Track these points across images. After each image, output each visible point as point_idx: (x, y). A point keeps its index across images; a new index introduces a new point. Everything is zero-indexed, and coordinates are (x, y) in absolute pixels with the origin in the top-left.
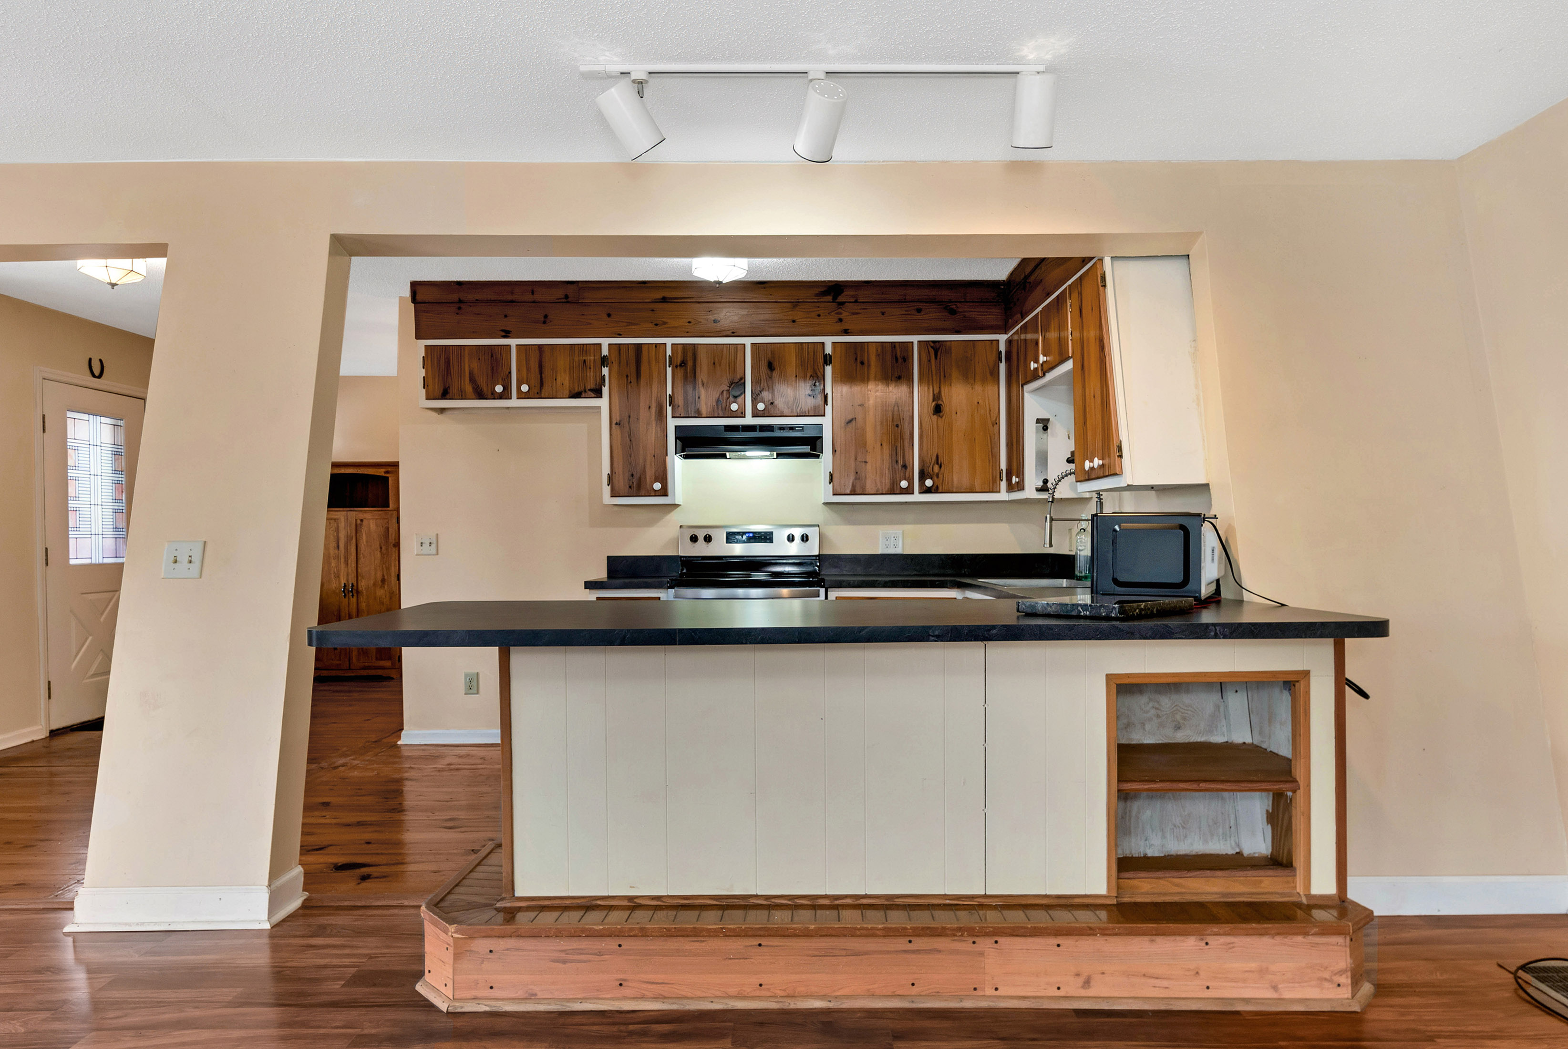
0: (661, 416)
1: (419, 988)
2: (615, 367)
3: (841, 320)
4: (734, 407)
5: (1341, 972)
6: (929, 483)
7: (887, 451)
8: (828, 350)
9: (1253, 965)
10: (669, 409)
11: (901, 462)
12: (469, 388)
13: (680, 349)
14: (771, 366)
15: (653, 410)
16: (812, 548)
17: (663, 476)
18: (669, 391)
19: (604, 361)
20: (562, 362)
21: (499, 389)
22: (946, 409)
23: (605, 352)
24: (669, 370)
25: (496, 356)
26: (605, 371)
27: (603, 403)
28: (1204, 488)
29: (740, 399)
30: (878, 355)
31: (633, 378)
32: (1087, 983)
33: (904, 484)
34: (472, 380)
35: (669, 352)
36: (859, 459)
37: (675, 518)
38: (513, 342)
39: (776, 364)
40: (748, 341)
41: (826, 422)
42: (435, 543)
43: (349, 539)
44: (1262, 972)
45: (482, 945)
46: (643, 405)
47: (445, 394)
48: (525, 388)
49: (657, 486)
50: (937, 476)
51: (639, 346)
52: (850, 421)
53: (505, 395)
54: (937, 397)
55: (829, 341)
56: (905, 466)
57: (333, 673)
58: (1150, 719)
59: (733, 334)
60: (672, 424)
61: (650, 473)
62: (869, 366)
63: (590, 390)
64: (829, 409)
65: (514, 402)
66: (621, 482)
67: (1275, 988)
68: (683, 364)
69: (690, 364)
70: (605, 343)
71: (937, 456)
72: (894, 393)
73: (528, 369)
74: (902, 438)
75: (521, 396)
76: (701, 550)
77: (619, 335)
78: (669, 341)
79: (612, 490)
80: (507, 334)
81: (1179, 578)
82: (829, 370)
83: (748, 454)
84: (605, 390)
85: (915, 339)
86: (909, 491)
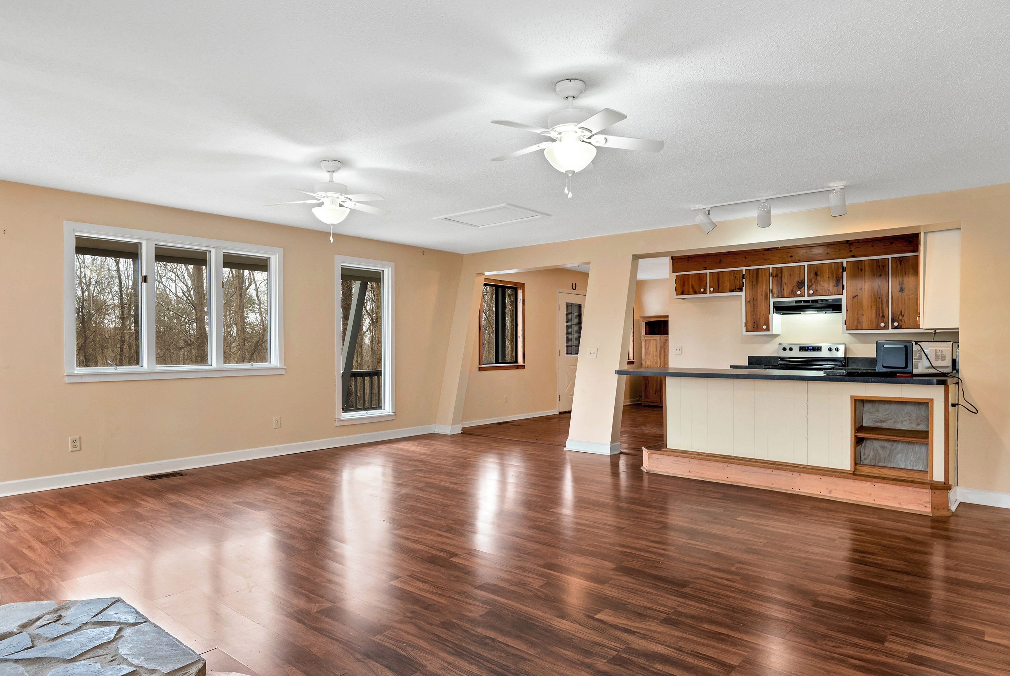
0: (767, 298)
1: (641, 468)
2: (748, 279)
3: (851, 251)
4: (799, 293)
5: (927, 502)
6: (896, 324)
7: (874, 310)
8: (845, 265)
9: (892, 495)
10: (771, 295)
11: (881, 315)
12: (691, 290)
13: (775, 269)
14: (816, 274)
15: (764, 296)
16: (840, 354)
17: (767, 323)
18: (771, 287)
19: (743, 276)
20: (727, 278)
21: (702, 290)
22: (906, 290)
23: (744, 273)
24: (771, 278)
25: (701, 277)
26: (744, 280)
27: (743, 294)
28: (958, 329)
29: (802, 289)
30: (869, 266)
31: (755, 283)
32: (830, 492)
33: (882, 325)
34: (693, 287)
35: (771, 271)
36: (860, 313)
37: (778, 340)
38: (708, 271)
39: (819, 273)
40: (806, 264)
41: (844, 298)
42: (681, 350)
43: (661, 348)
44: (895, 498)
45: (655, 456)
46: (759, 293)
47: (683, 293)
48: (712, 289)
49: (765, 327)
50: (901, 320)
51: (757, 270)
52: (855, 296)
53: (705, 292)
54: (901, 283)
55: (845, 261)
56: (883, 316)
57: (655, 404)
58: (906, 421)
59: (799, 262)
60: (772, 301)
61: (762, 322)
62: (865, 271)
63: (738, 289)
64: (845, 291)
65: (708, 295)
66: (750, 327)
67: (900, 504)
68: (777, 276)
69: (780, 275)
70: (744, 269)
71: (901, 312)
72: (878, 283)
73: (713, 282)
74: (882, 304)
75: (711, 292)
76: (788, 354)
77: (750, 266)
78: (771, 267)
79: (746, 329)
80: (705, 269)
81: (904, 365)
82: (845, 274)
83: (807, 312)
84: (744, 288)
85: (890, 256)
86: (886, 327)
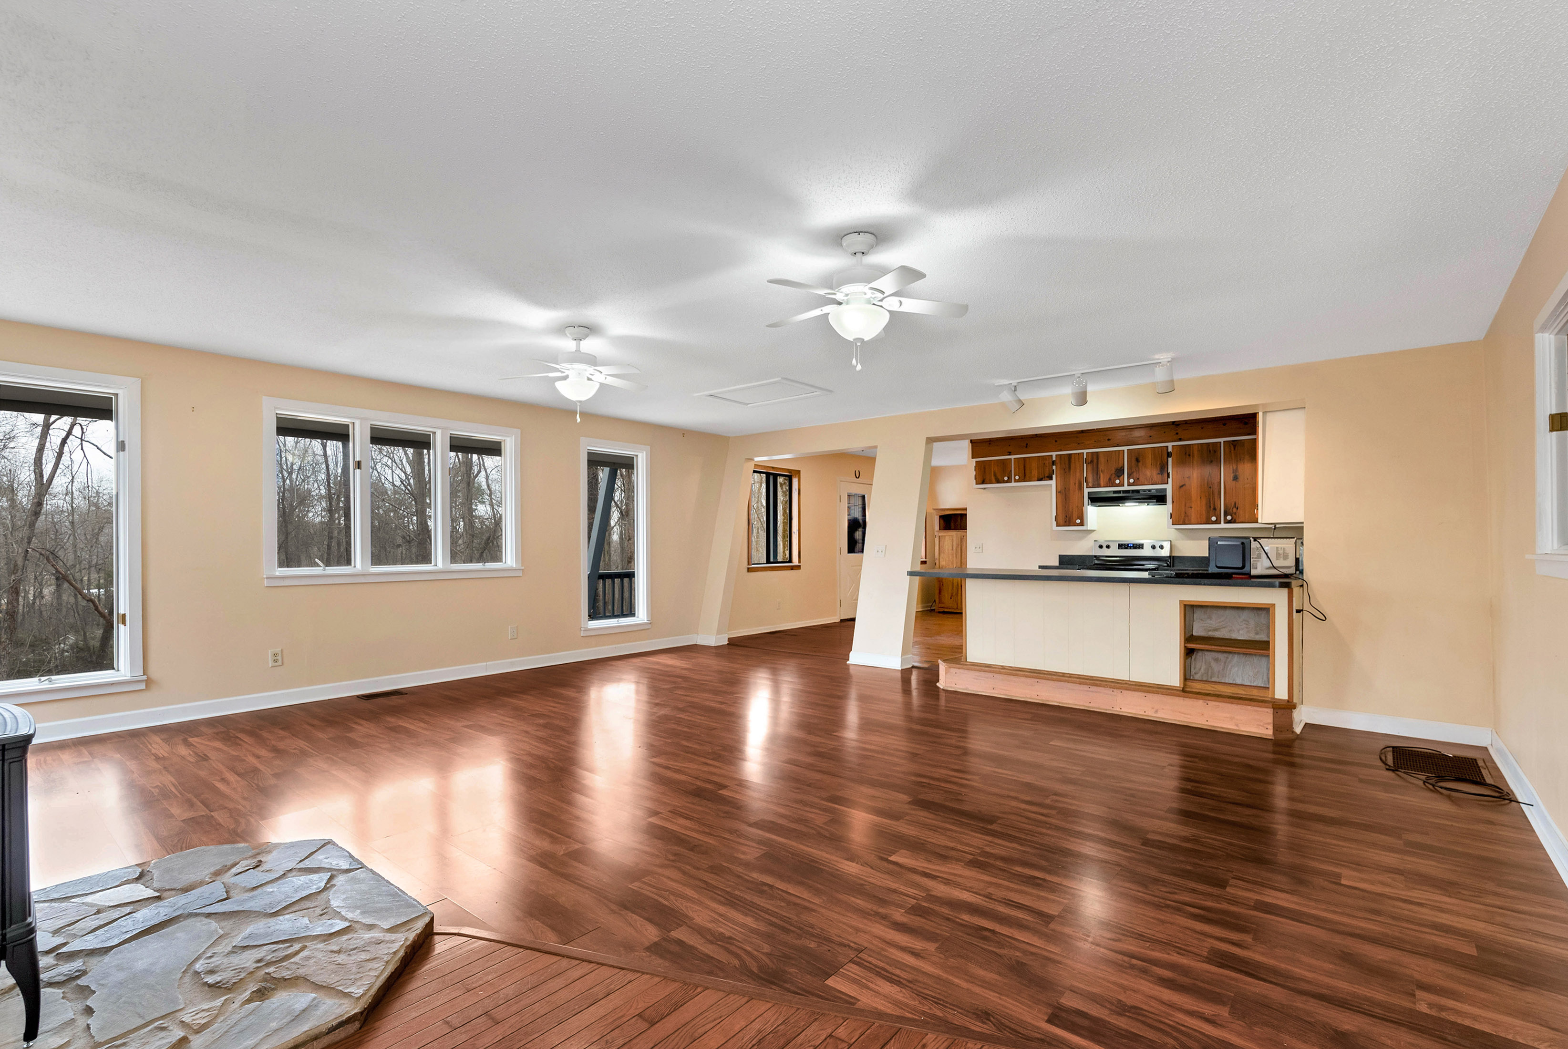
0: (1081, 488)
1: (938, 684)
2: (1059, 464)
3: (1177, 434)
4: (1117, 481)
5: (1268, 724)
6: (1229, 518)
7: (1204, 502)
8: (1170, 450)
9: (1228, 715)
10: (1085, 484)
11: (1212, 507)
12: (993, 479)
13: (1090, 455)
14: (1137, 460)
15: (1077, 485)
16: (1165, 553)
17: (1081, 516)
18: (1085, 476)
19: (1053, 463)
20: (1034, 465)
21: (1006, 478)
22: (1241, 478)
23: (1054, 459)
24: (1085, 465)
25: (1004, 464)
26: (1054, 467)
27: (1053, 483)
28: (1303, 523)
29: (1121, 478)
30: (1199, 450)
31: (1067, 470)
32: (1156, 711)
33: (1214, 519)
34: (995, 475)
35: (1085, 457)
36: (1187, 505)
37: (1093, 536)
38: (1013, 457)
39: (1141, 459)
40: (1125, 448)
41: (1169, 488)
42: (981, 547)
43: (958, 545)
44: (1232, 718)
45: (953, 670)
46: (1072, 482)
47: (983, 482)
48: (1017, 478)
49: (1078, 521)
50: (1235, 514)
51: (1070, 455)
52: (1182, 486)
53: (1009, 481)
54: (1235, 471)
55: (1170, 445)
56: (1215, 509)
57: (950, 610)
58: (1242, 629)
59: (1118, 446)
60: (1086, 491)
61: (1075, 515)
62: (1193, 456)
63: (1047, 477)
64: (1170, 480)
65: (1013, 484)
66: (1061, 521)
67: (1237, 725)
68: (1092, 462)
69: (1095, 461)
70: (1054, 454)
71: (1235, 504)
72: (1208, 470)
73: (1019, 468)
74: (1213, 494)
75: (1016, 481)
76: (1105, 552)
77: (1061, 450)
78: (1085, 451)
79: (1057, 523)
80: (1010, 454)
81: (1240, 566)
82: (1170, 460)
83: (1126, 504)
84: (1054, 476)
85: (1222, 440)
86: (1218, 522)
